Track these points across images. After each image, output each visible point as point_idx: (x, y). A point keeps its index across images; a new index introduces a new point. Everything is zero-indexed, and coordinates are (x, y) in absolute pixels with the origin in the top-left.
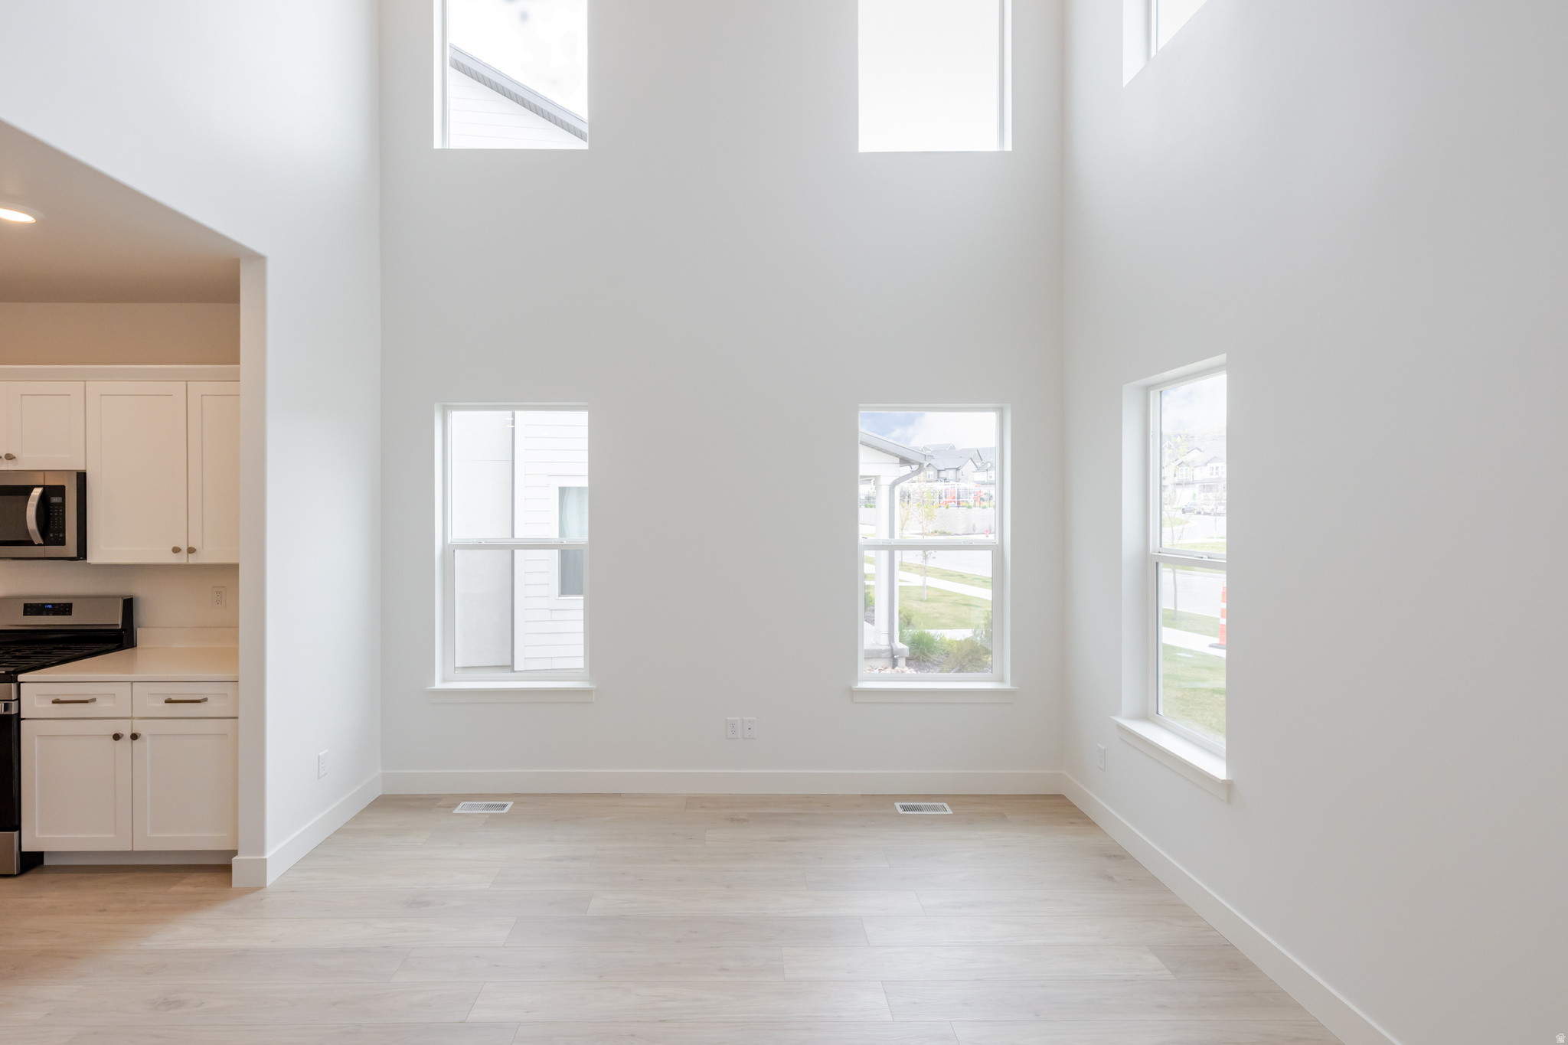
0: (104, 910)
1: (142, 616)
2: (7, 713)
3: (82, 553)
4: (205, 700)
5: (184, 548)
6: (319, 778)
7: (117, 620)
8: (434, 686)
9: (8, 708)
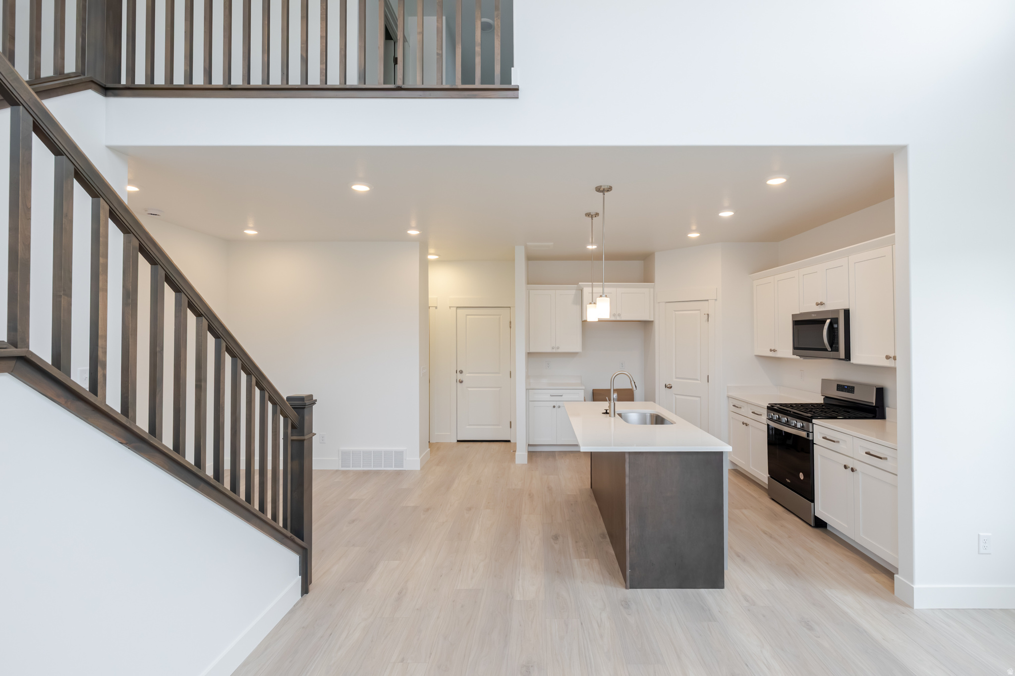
0: (827, 564)
1: (889, 399)
2: (808, 438)
3: (848, 357)
4: (886, 459)
5: (892, 356)
6: (979, 554)
7: (872, 400)
9: (808, 435)
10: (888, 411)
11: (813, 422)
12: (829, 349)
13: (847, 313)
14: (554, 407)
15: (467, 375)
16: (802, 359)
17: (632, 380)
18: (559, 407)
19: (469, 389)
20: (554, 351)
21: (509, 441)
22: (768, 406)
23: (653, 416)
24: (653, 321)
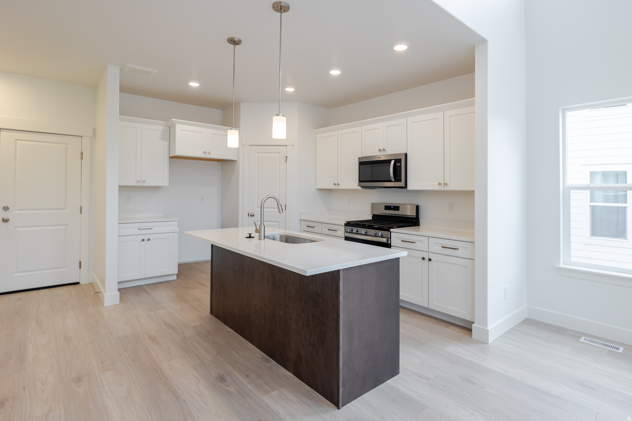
1: (421, 213)
2: (387, 242)
3: (405, 185)
4: (458, 249)
5: (442, 183)
6: (505, 299)
7: (414, 214)
8: (560, 265)
9: (387, 240)
10: (422, 221)
11: (391, 231)
12: (393, 180)
13: (406, 155)
14: (143, 240)
15: (16, 212)
16: (362, 189)
17: (279, 204)
18: (149, 240)
19: (19, 229)
20: (139, 184)
21: (78, 283)
22: (345, 224)
23: (283, 237)
24: (236, 161)
